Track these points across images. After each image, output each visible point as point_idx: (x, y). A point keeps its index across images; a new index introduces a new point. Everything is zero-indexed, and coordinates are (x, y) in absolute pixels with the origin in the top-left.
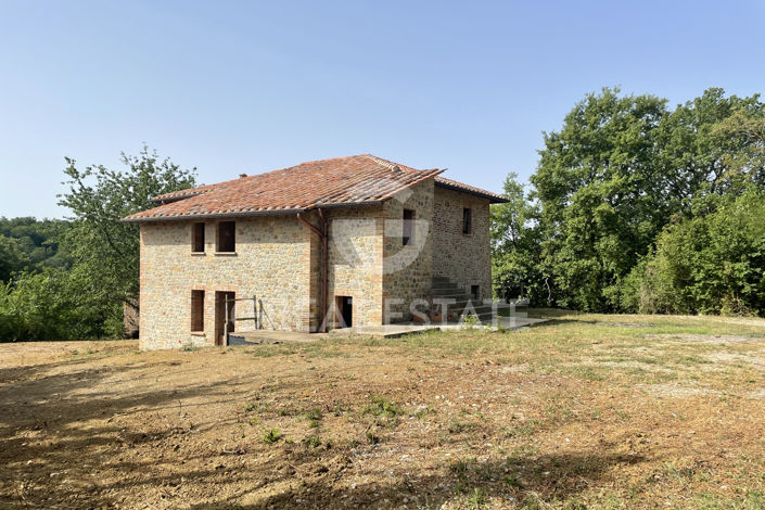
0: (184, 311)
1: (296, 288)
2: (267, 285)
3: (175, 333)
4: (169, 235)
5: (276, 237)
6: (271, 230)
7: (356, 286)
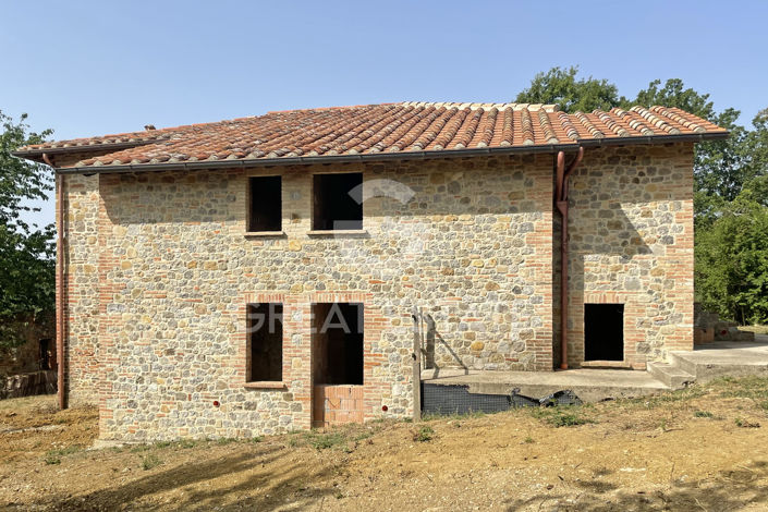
0: (226, 344)
1: (517, 291)
2: (444, 288)
3: (203, 388)
4: (184, 201)
5: (466, 201)
6: (455, 188)
7: (633, 286)
